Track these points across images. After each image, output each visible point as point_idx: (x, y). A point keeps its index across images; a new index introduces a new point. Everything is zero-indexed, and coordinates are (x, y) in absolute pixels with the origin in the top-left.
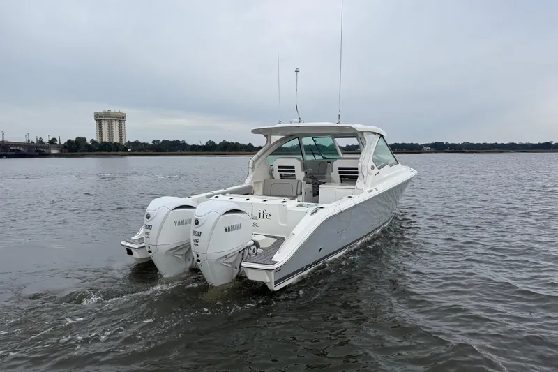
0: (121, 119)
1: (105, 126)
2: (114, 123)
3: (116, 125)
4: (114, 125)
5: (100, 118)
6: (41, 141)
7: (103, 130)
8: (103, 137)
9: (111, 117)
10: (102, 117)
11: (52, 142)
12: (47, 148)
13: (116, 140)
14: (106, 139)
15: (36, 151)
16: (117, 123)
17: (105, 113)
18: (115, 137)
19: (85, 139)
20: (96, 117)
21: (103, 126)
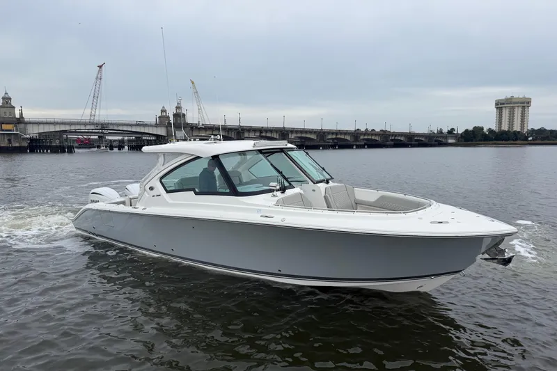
0: (525, 104)
1: (506, 113)
2: (516, 109)
3: (518, 112)
4: (516, 112)
5: (500, 105)
6: (441, 132)
7: (503, 118)
8: (503, 125)
9: (514, 103)
10: (503, 104)
11: (451, 132)
12: (446, 138)
13: (517, 128)
14: (505, 127)
15: (436, 141)
16: (520, 109)
17: (507, 99)
18: (515, 125)
19: (482, 129)
20: (497, 104)
21: (504, 113)
